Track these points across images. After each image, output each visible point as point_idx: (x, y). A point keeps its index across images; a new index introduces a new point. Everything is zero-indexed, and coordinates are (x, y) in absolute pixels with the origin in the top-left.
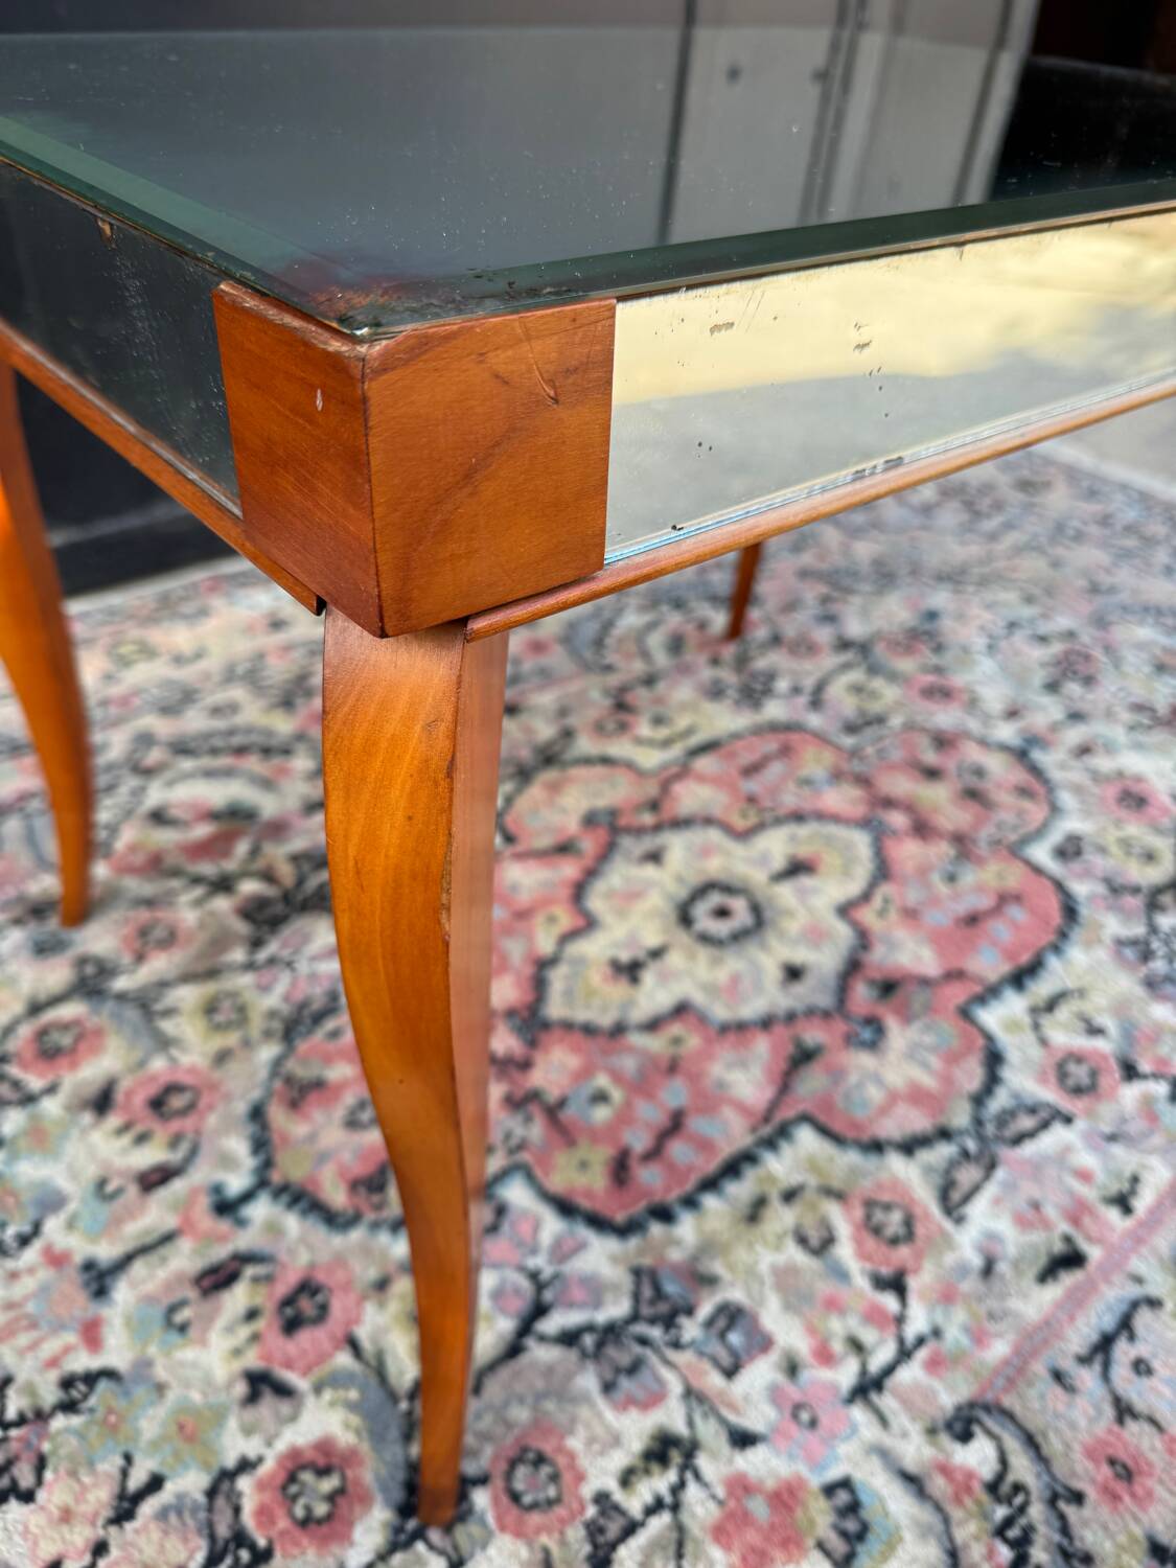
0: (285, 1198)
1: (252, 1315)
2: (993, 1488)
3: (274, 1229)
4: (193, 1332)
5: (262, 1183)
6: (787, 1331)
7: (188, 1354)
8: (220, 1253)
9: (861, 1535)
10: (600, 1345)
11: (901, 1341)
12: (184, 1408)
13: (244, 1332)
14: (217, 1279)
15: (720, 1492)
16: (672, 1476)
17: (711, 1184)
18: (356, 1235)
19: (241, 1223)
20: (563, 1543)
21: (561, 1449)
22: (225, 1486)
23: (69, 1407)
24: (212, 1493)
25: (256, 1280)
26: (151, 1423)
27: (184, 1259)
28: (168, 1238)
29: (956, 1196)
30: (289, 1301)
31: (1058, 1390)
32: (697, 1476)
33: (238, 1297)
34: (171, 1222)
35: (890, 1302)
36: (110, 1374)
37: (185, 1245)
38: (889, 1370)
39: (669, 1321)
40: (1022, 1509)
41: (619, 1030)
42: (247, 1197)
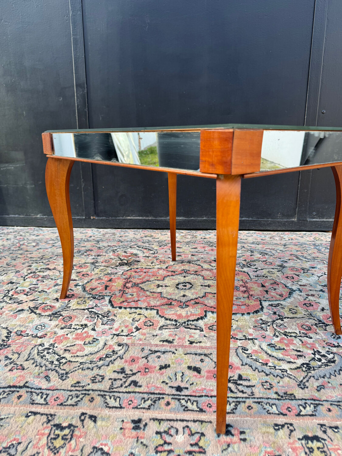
2: (114, 351)
4: (57, 293)
5: (83, 285)
6: (116, 325)
9: (90, 344)
10: (93, 314)
11: (129, 334)
12: (48, 297)
15: (83, 332)
16: (80, 328)
17: (131, 308)
18: (85, 293)
20: (61, 325)
21: (74, 319)
24: (40, 304)
26: (44, 297)
29: (164, 327)
31: (140, 350)
32: (83, 329)
35: (134, 330)
38: (122, 335)
39: (104, 317)
40: (113, 355)
41: (147, 291)
42: (80, 286)
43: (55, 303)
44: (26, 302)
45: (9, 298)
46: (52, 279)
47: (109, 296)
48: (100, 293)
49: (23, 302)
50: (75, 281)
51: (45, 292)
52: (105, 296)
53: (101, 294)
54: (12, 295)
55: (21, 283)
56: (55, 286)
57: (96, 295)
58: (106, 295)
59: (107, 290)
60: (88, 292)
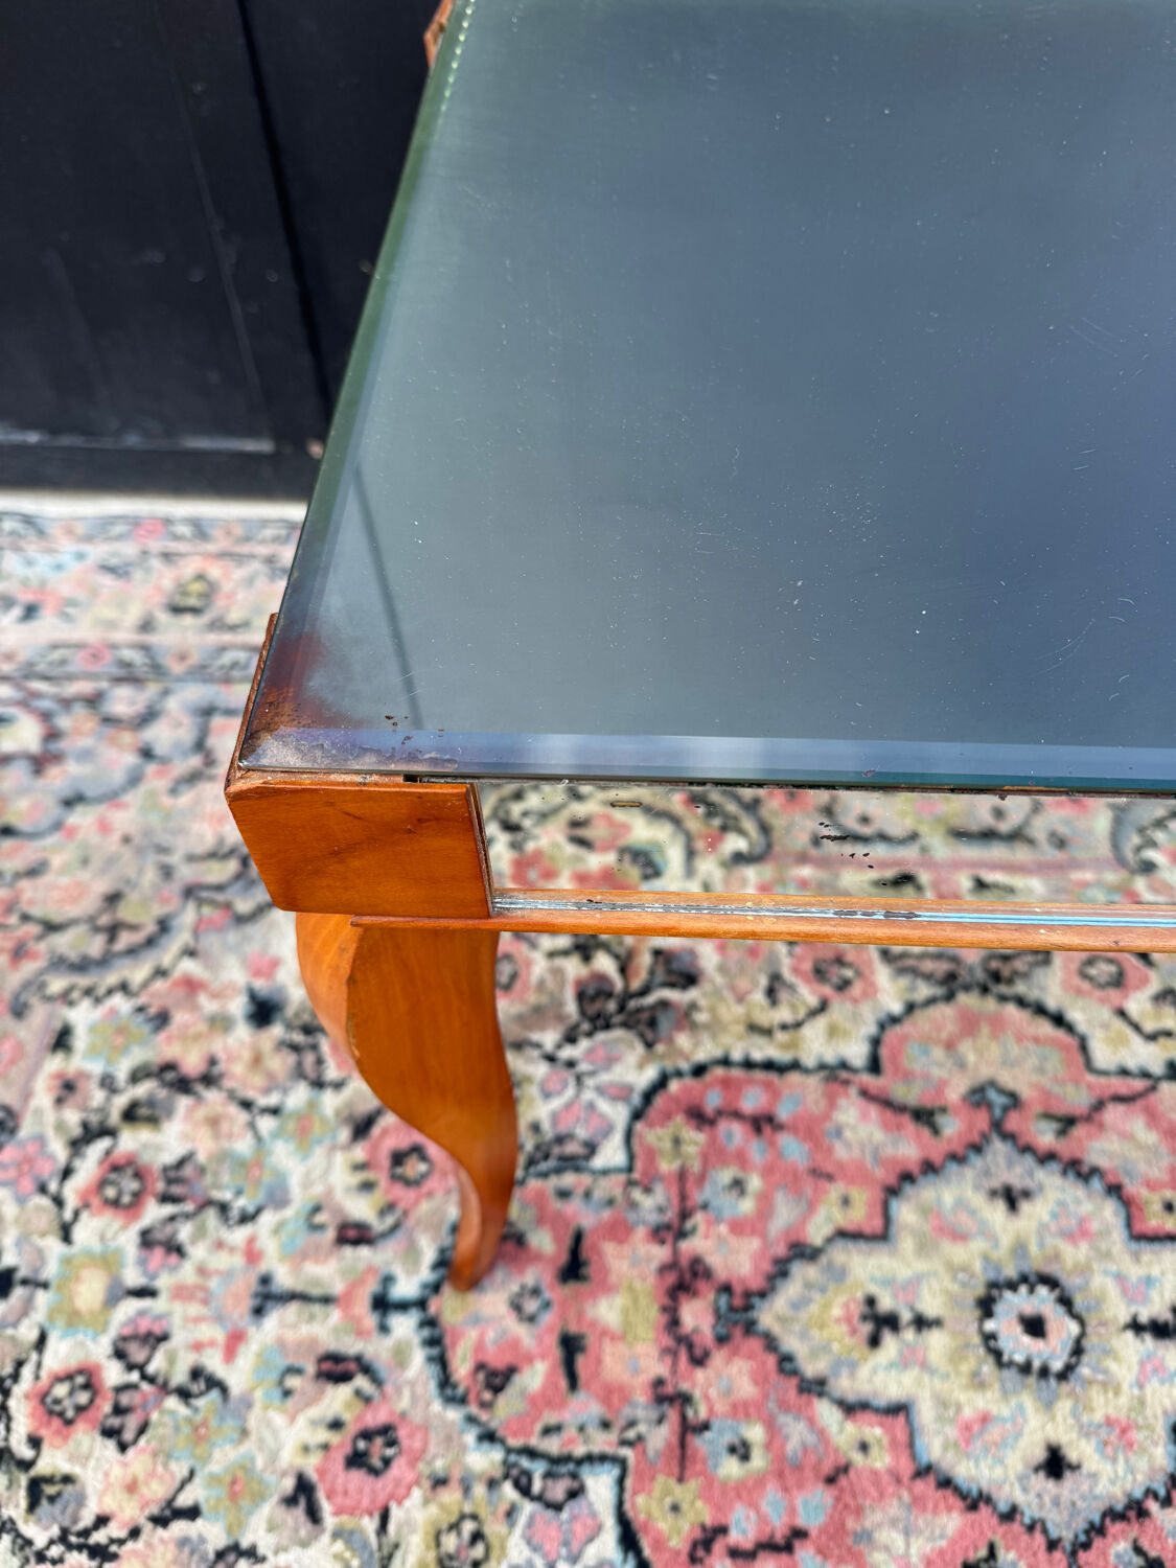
0: (426, 1332)
1: (336, 1425)
3: (400, 1357)
4: (290, 1402)
5: (421, 1304)
7: (278, 1419)
8: (351, 1346)
12: (245, 1467)
13: (323, 1435)
14: (336, 1369)
18: (454, 1415)
19: (384, 1329)
22: (231, 1558)
23: (184, 1394)
25: (358, 1393)
26: (223, 1457)
27: (326, 1330)
28: (326, 1300)
30: (367, 1435)
33: (337, 1400)
34: (338, 1288)
36: (224, 1389)
37: (335, 1315)
42: (403, 1306)
43: (305, 1544)
44: (135, 1533)
45: (23, 1480)
46: (224, 1208)
47: (603, 1458)
48: (548, 1431)
49: (114, 1530)
50: (364, 1251)
51: (215, 1394)
52: (580, 1462)
53: (553, 1446)
54: (35, 1442)
55: (50, 1271)
56: (259, 1312)
57: (532, 1453)
58: (590, 1459)
59: (581, 1396)
60: (473, 1409)
